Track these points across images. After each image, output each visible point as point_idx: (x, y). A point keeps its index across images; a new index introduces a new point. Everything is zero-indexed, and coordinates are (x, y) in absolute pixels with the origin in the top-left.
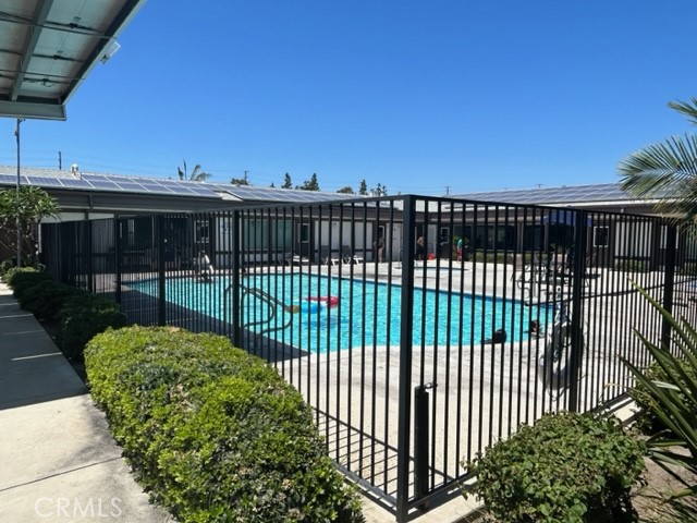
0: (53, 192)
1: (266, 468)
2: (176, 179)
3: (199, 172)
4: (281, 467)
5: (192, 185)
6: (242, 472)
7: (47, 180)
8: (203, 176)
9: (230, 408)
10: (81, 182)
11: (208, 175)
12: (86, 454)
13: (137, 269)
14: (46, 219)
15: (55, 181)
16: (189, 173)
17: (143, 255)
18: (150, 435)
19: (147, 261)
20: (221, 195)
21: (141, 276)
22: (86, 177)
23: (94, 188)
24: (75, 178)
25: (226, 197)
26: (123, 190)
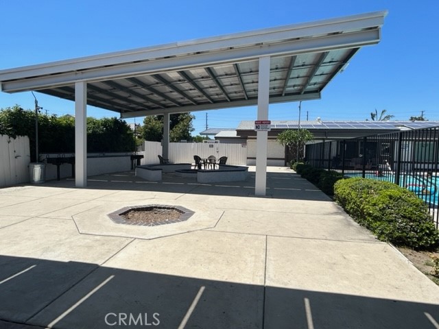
0: (312, 131)
1: (404, 217)
2: (371, 121)
3: (385, 115)
4: (410, 218)
5: (382, 123)
6: (394, 215)
7: (308, 126)
8: (388, 117)
9: (391, 197)
10: (322, 126)
11: (392, 116)
12: (336, 213)
13: (352, 168)
14: (309, 143)
15: (311, 126)
16: (379, 116)
17: (350, 161)
18: (361, 202)
19: (351, 164)
20: (400, 128)
21: (350, 171)
22: (324, 123)
23: (328, 128)
24: (319, 124)
25: (403, 129)
26: (342, 128)
